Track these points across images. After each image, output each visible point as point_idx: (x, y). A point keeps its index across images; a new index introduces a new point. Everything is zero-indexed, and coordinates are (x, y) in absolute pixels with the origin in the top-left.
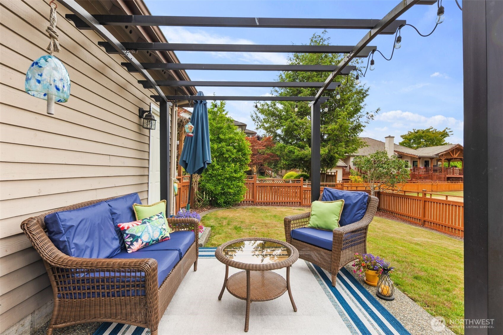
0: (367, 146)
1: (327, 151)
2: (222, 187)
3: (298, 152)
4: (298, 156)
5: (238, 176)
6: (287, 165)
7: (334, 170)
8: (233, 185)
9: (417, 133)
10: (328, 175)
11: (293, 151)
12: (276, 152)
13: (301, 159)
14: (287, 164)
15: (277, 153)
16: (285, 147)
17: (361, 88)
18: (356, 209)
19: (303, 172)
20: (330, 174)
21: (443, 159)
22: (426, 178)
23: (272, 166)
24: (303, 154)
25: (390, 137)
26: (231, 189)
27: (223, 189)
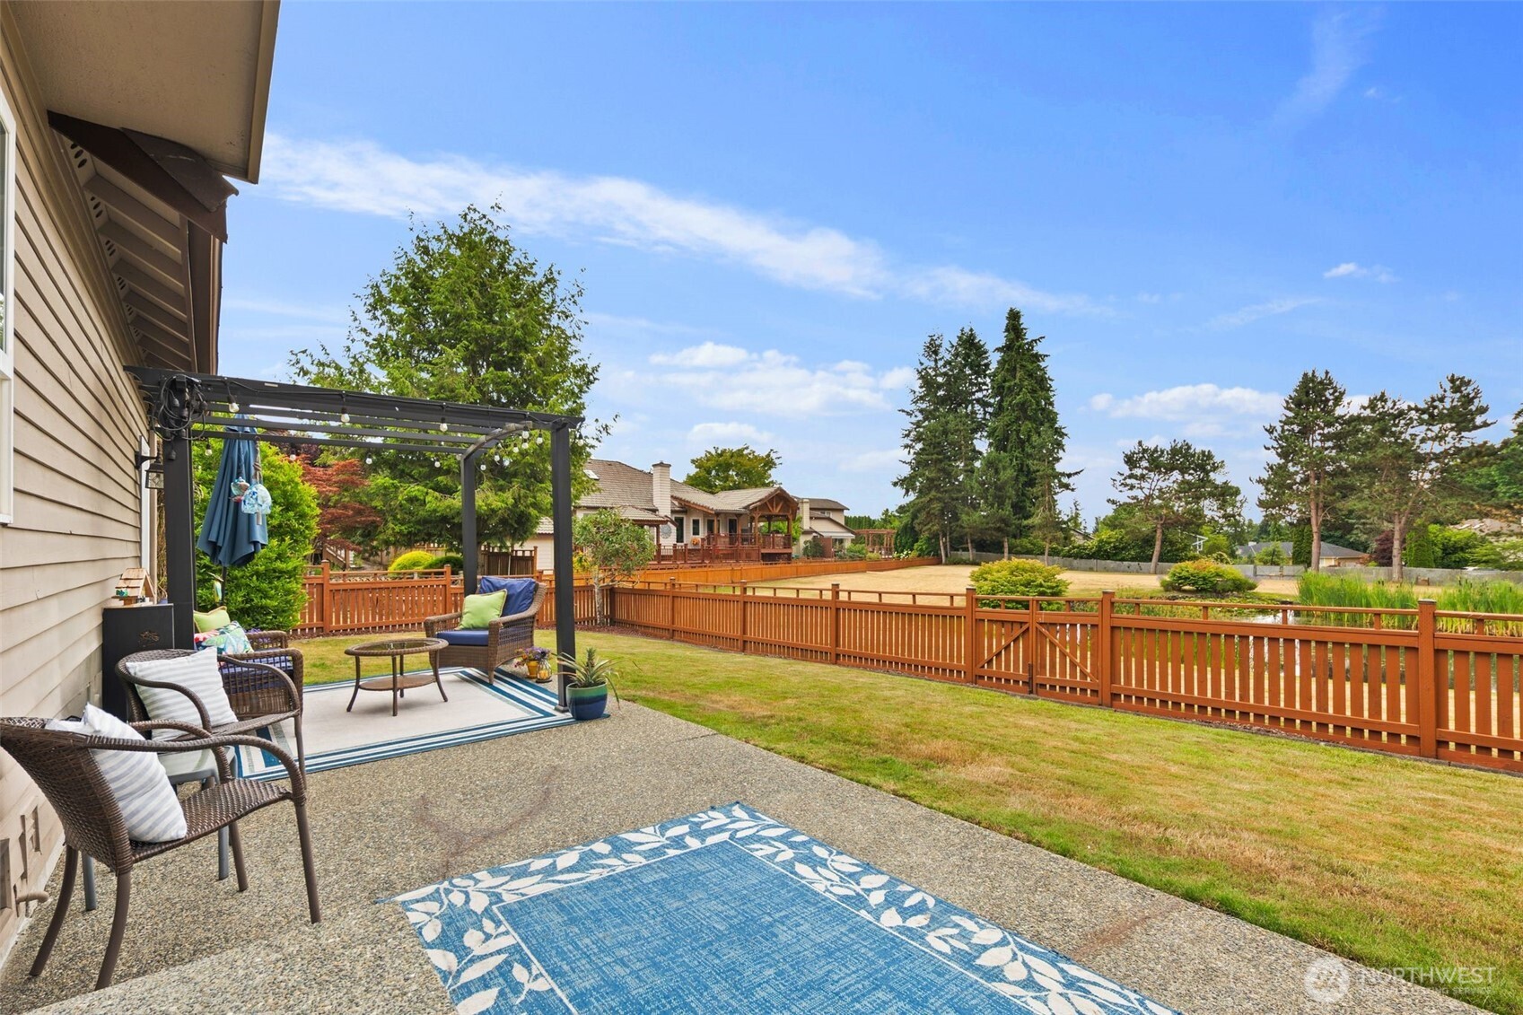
0: (599, 490)
1: (511, 501)
2: (244, 596)
3: (435, 502)
4: (435, 511)
5: (290, 568)
6: (404, 535)
7: (529, 545)
8: (276, 588)
9: (721, 455)
10: (516, 556)
11: (422, 498)
12: (372, 500)
13: (444, 519)
14: (406, 531)
15: (374, 504)
16: (397, 488)
17: (582, 363)
18: (521, 598)
19: (450, 550)
20: (520, 554)
21: (757, 516)
22: (728, 556)
23: (358, 538)
24: (449, 507)
25: (661, 464)
26: (271, 598)
27: (249, 600)
